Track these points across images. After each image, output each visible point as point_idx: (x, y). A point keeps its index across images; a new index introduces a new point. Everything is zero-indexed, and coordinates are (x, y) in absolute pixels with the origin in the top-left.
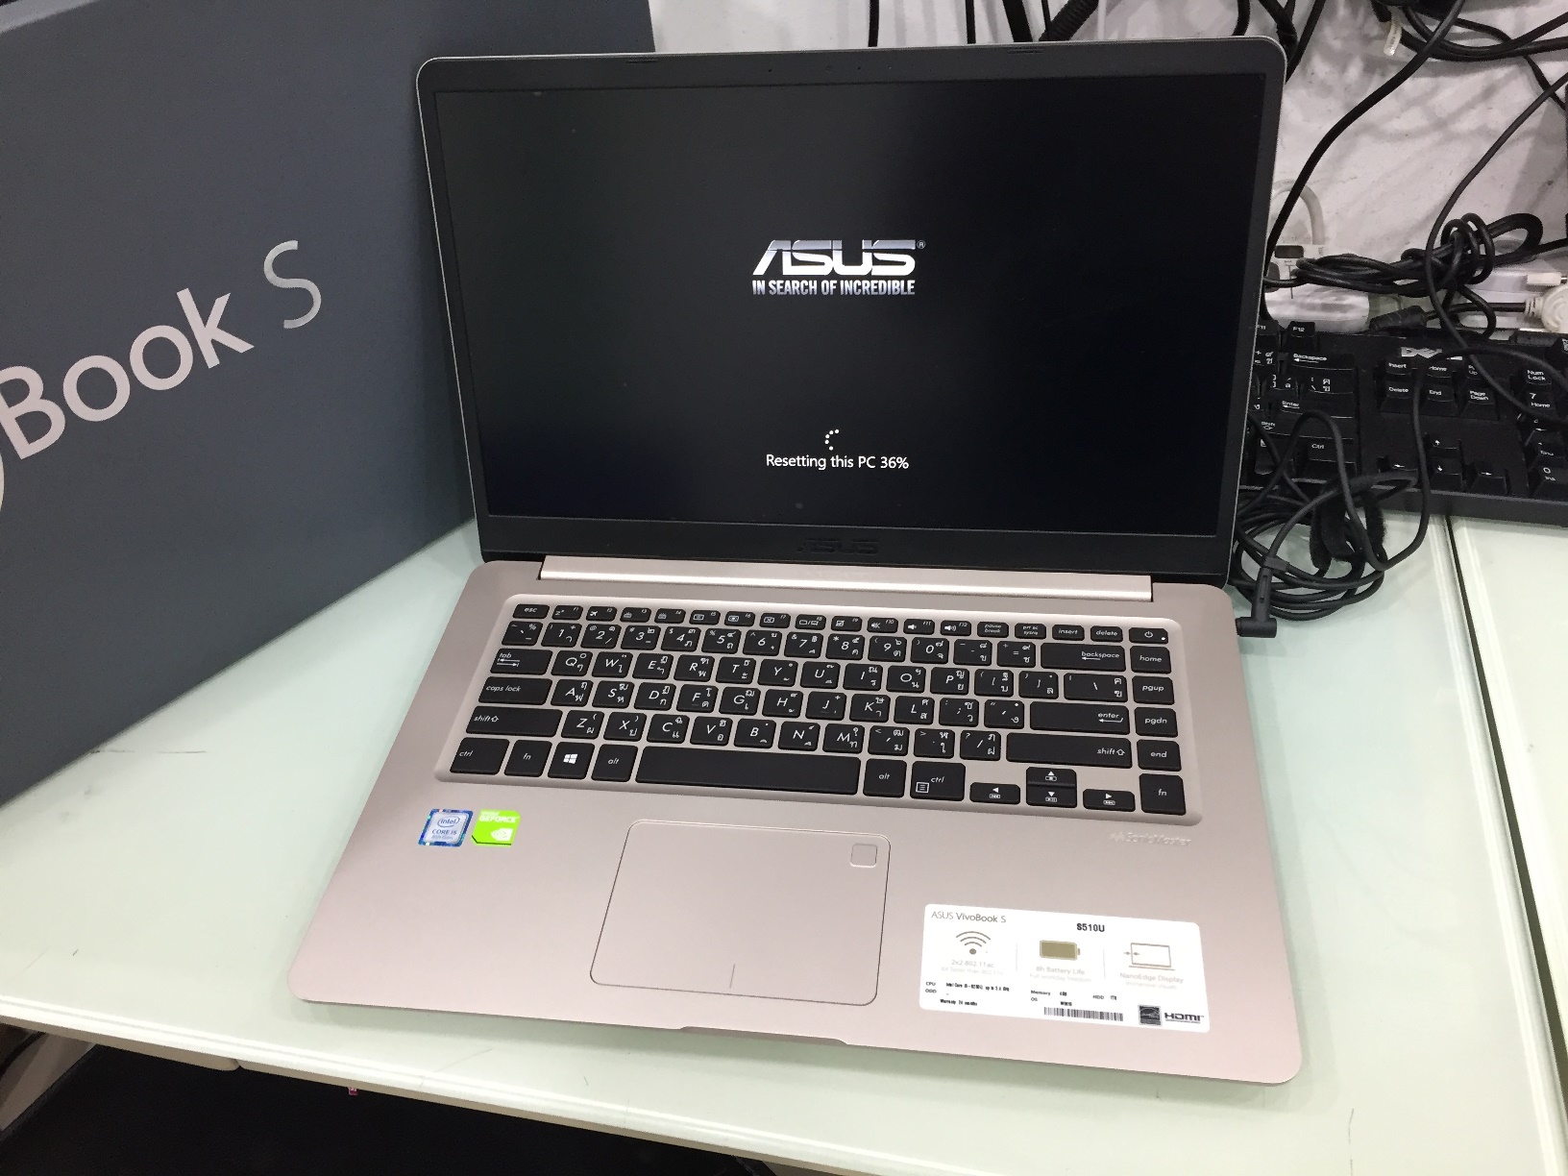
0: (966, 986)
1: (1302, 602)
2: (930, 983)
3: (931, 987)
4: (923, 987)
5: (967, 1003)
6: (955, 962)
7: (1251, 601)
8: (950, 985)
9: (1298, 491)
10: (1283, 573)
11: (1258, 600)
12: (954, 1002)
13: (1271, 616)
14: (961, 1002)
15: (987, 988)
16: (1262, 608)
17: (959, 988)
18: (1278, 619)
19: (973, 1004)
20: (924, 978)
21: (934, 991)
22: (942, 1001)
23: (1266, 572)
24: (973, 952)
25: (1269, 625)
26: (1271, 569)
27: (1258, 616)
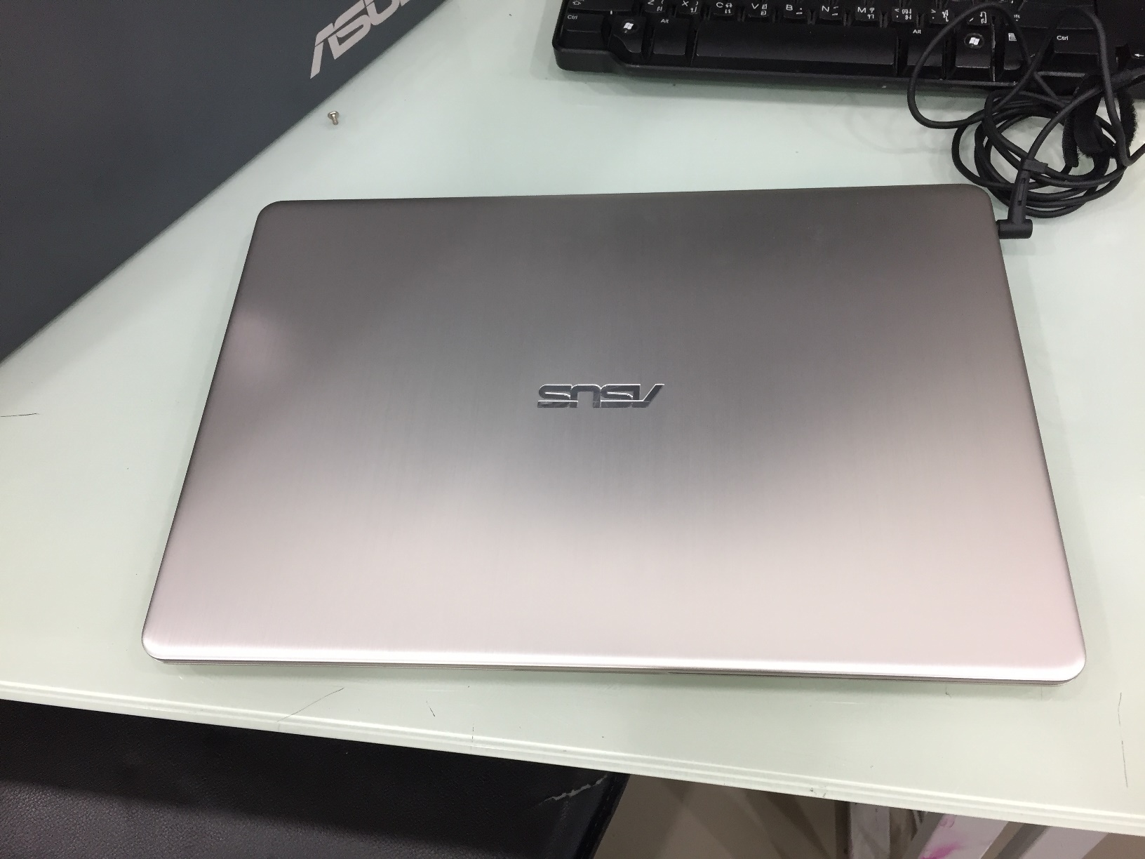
1: (1054, 200)
7: (1007, 205)
9: (1045, 86)
10: (1039, 174)
11: (1016, 203)
13: (1027, 217)
16: (1018, 210)
18: (1032, 219)
23: (1025, 174)
25: (1025, 227)
26: (1029, 171)
27: (1014, 220)
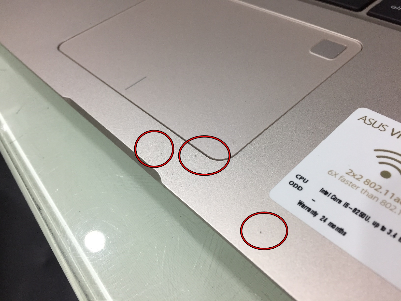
0: (346, 205)
2: (302, 178)
3: (300, 182)
4: (291, 176)
5: (332, 225)
6: (351, 173)
8: (326, 193)
12: (315, 214)
14: (324, 219)
15: (376, 225)
17: (335, 203)
19: (341, 231)
20: (300, 169)
21: (299, 188)
22: (300, 203)
24: (386, 175)
